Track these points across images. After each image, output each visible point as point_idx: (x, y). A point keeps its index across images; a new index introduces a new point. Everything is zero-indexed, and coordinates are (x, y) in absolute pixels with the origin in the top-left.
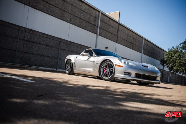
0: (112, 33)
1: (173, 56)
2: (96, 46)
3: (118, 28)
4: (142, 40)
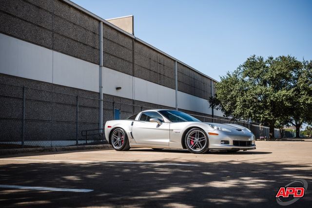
0: (123, 59)
3: (133, 48)
4: (174, 65)
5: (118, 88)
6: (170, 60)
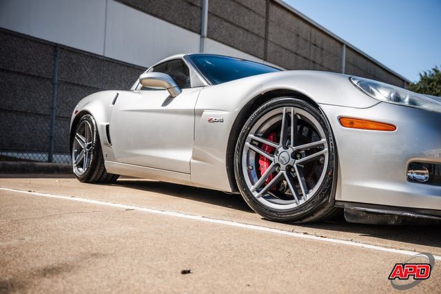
0: (247, 30)
3: (267, 13)
4: (340, 50)
6: (334, 42)
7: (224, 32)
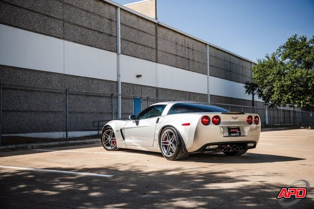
0: (144, 46)
1: (268, 75)
2: (119, 76)
3: (156, 33)
4: (205, 48)
5: (138, 76)
6: (201, 44)
7: (131, 49)
